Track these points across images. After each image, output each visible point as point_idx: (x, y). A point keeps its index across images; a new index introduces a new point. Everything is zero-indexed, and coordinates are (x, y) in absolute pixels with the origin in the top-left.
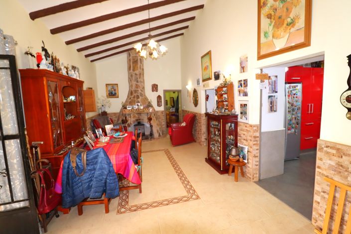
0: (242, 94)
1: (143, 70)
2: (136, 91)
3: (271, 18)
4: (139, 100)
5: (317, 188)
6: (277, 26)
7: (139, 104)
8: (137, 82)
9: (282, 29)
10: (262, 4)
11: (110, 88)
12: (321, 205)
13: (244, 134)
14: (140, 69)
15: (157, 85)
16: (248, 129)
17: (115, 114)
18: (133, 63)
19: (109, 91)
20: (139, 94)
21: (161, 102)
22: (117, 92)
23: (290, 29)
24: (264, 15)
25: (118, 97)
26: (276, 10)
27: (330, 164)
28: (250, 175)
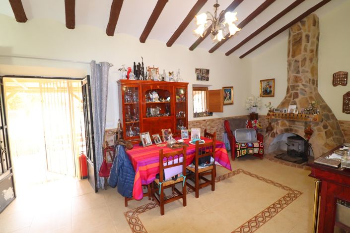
4: (297, 100)
8: (298, 72)
11: (264, 84)
14: (305, 51)
15: (346, 74)
19: (263, 88)
20: (299, 92)
22: (272, 89)
25: (274, 96)
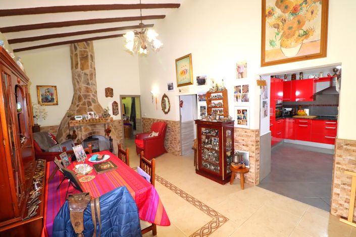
0: (240, 100)
1: (95, 69)
2: (86, 96)
3: (278, 28)
4: (92, 107)
5: (336, 181)
6: (286, 36)
7: (92, 113)
8: (88, 84)
9: (293, 39)
10: (267, 13)
12: (340, 196)
13: (243, 140)
14: (91, 67)
15: (112, 90)
16: (249, 135)
17: (52, 128)
18: (81, 59)
20: (91, 100)
21: (118, 109)
22: (54, 97)
23: (303, 40)
24: (270, 24)
25: (57, 104)
26: (285, 21)
27: (350, 159)
28: (253, 179)
